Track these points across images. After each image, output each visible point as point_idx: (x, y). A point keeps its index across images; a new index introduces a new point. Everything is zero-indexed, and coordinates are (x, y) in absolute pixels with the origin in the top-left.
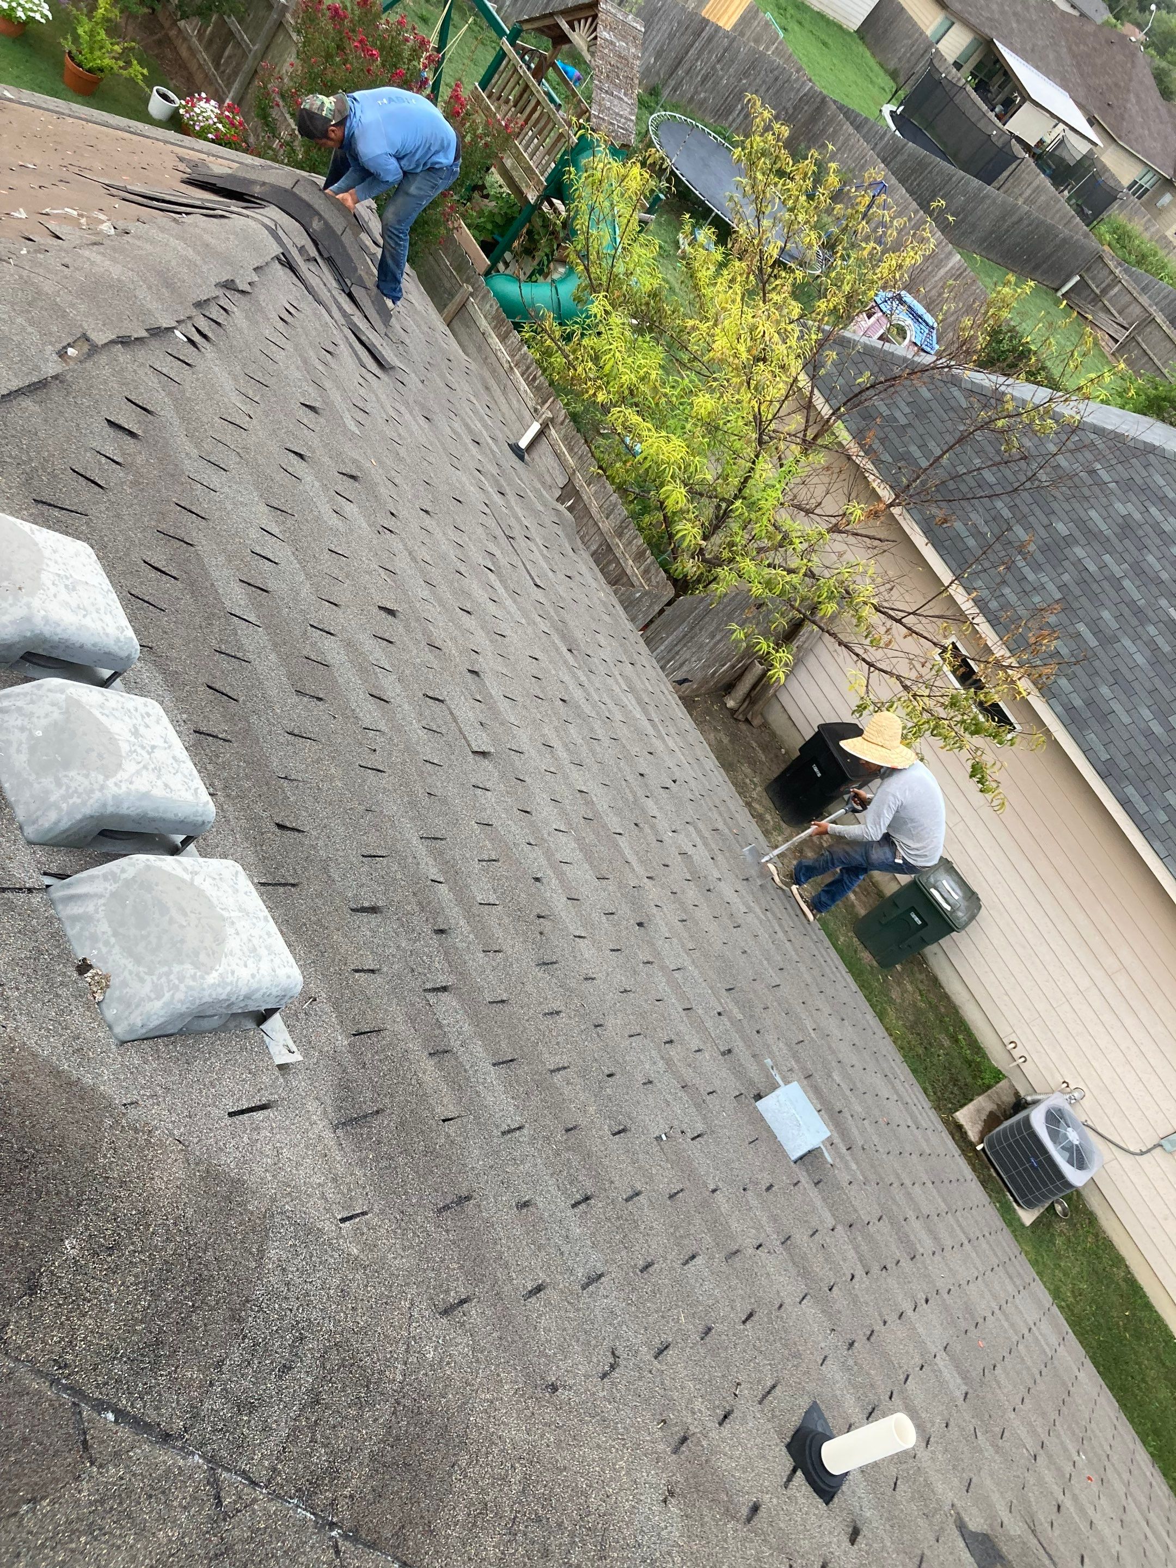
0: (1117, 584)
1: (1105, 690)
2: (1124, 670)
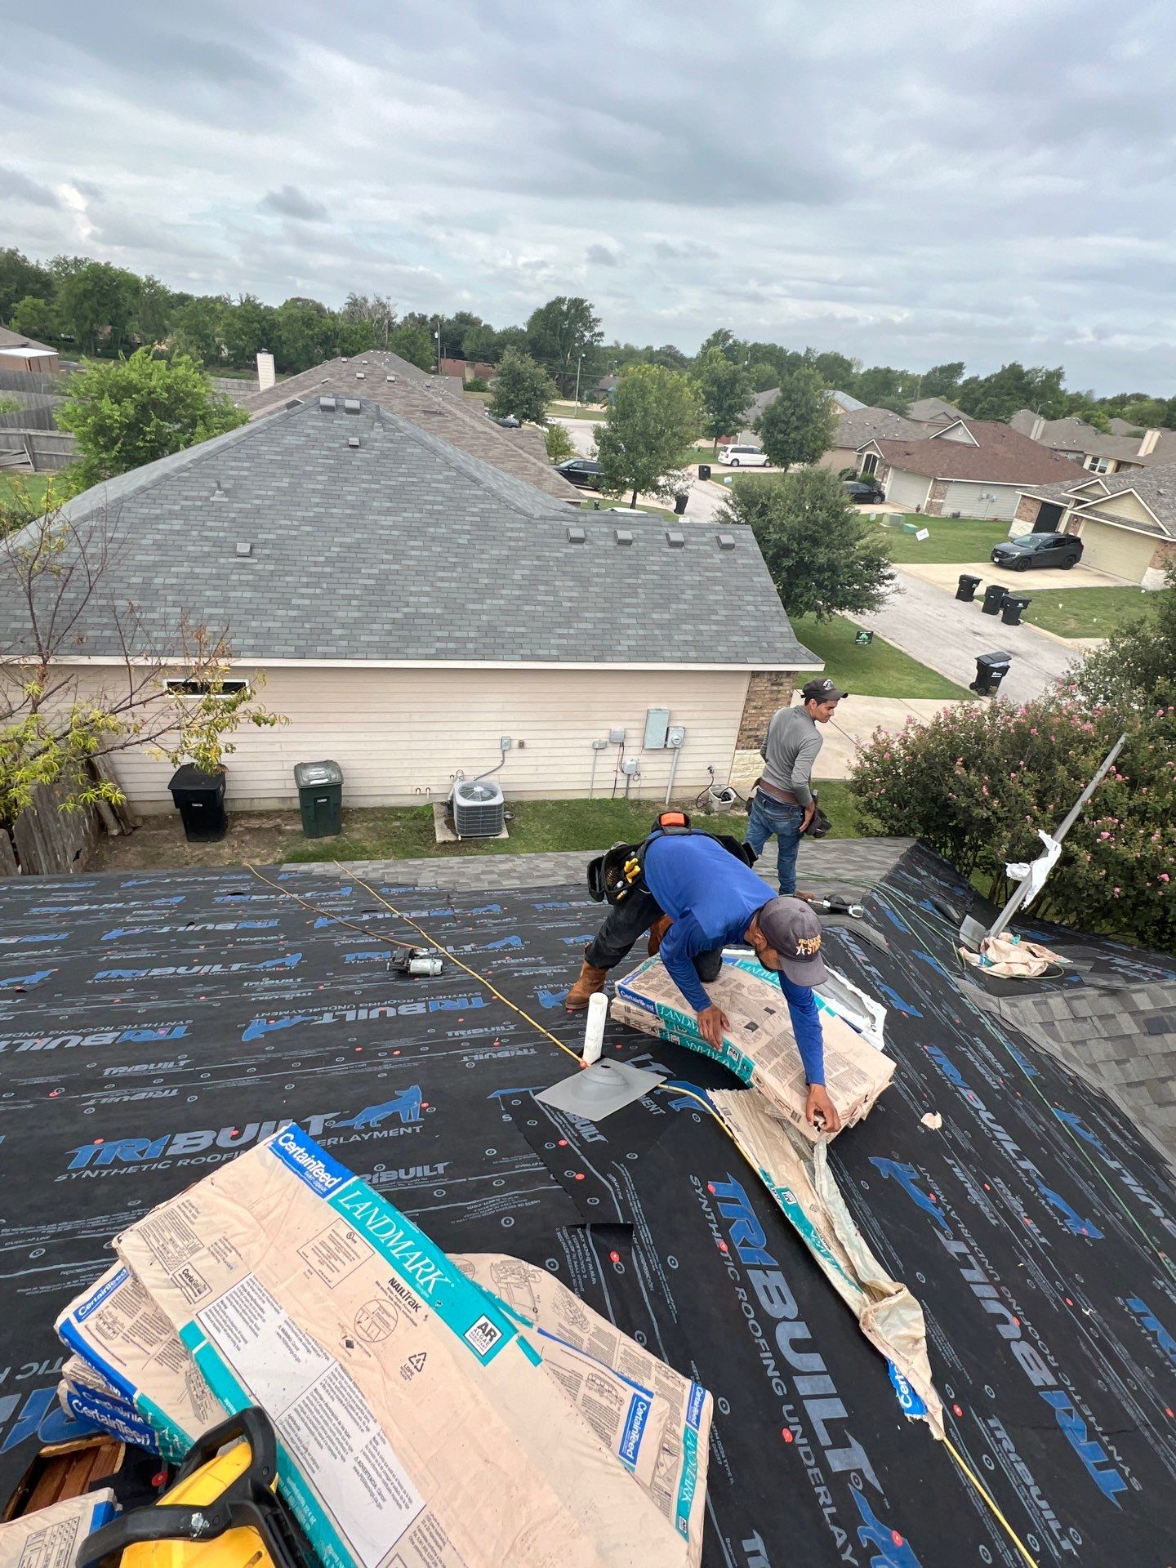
0: (193, 576)
1: (254, 624)
2: (249, 606)
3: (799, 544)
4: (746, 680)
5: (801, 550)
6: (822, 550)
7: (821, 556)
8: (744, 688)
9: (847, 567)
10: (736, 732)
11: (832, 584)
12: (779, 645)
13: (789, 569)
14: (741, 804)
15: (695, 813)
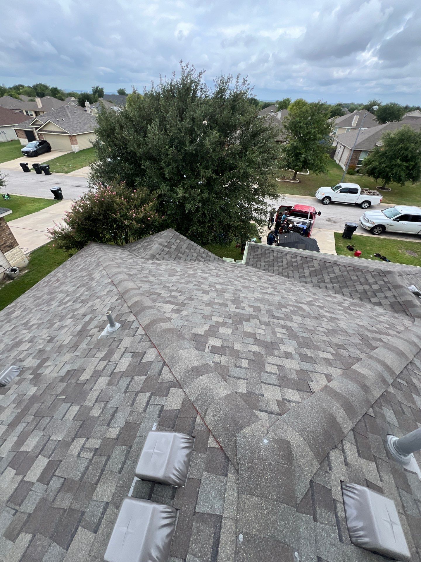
14: (21, 269)
15: (8, 282)
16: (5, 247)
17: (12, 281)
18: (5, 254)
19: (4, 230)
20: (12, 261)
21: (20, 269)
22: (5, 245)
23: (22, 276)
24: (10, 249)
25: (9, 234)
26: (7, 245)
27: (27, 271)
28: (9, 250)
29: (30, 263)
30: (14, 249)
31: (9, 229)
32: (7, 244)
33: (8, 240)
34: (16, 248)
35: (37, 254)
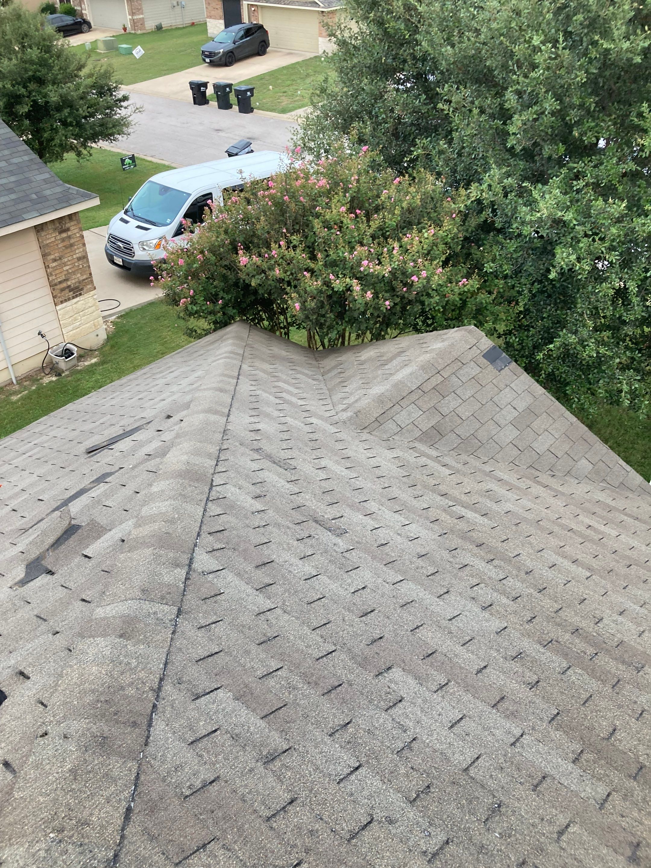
3: (25, 87)
4: (32, 237)
5: (30, 93)
6: (51, 87)
7: (51, 94)
8: (35, 246)
9: (82, 98)
10: (47, 290)
11: (75, 119)
12: (48, 192)
13: (28, 115)
14: (85, 353)
15: (46, 380)
16: (62, 290)
17: (54, 379)
18: (58, 308)
19: (72, 245)
20: (70, 328)
21: (82, 352)
22: (64, 285)
23: (80, 372)
24: (73, 298)
25: (79, 259)
26: (69, 287)
27: (94, 361)
28: (69, 299)
29: (109, 339)
30: (81, 298)
31: (84, 245)
32: (69, 283)
33: (74, 273)
34: (86, 296)
35: (133, 321)
